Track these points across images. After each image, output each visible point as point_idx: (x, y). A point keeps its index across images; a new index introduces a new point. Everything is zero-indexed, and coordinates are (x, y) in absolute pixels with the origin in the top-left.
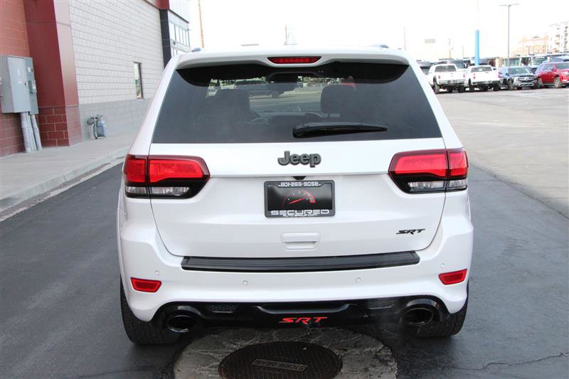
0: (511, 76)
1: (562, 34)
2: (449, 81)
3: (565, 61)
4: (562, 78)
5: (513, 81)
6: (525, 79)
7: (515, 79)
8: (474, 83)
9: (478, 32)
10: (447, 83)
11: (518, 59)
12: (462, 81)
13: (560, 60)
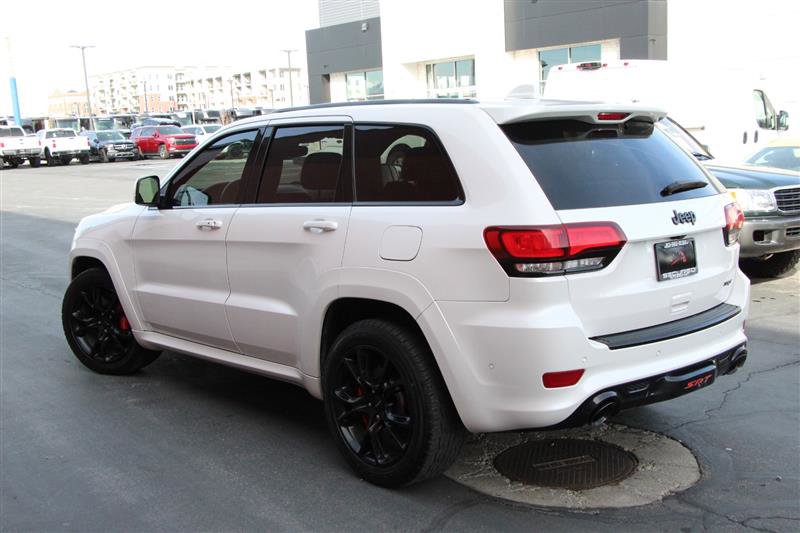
0: (102, 143)
1: (107, 89)
2: (18, 151)
3: (162, 124)
4: (168, 146)
5: (106, 151)
6: (123, 147)
7: (110, 148)
8: (54, 153)
9: (14, 81)
10: (15, 154)
11: (76, 120)
12: (36, 151)
13: (155, 123)
